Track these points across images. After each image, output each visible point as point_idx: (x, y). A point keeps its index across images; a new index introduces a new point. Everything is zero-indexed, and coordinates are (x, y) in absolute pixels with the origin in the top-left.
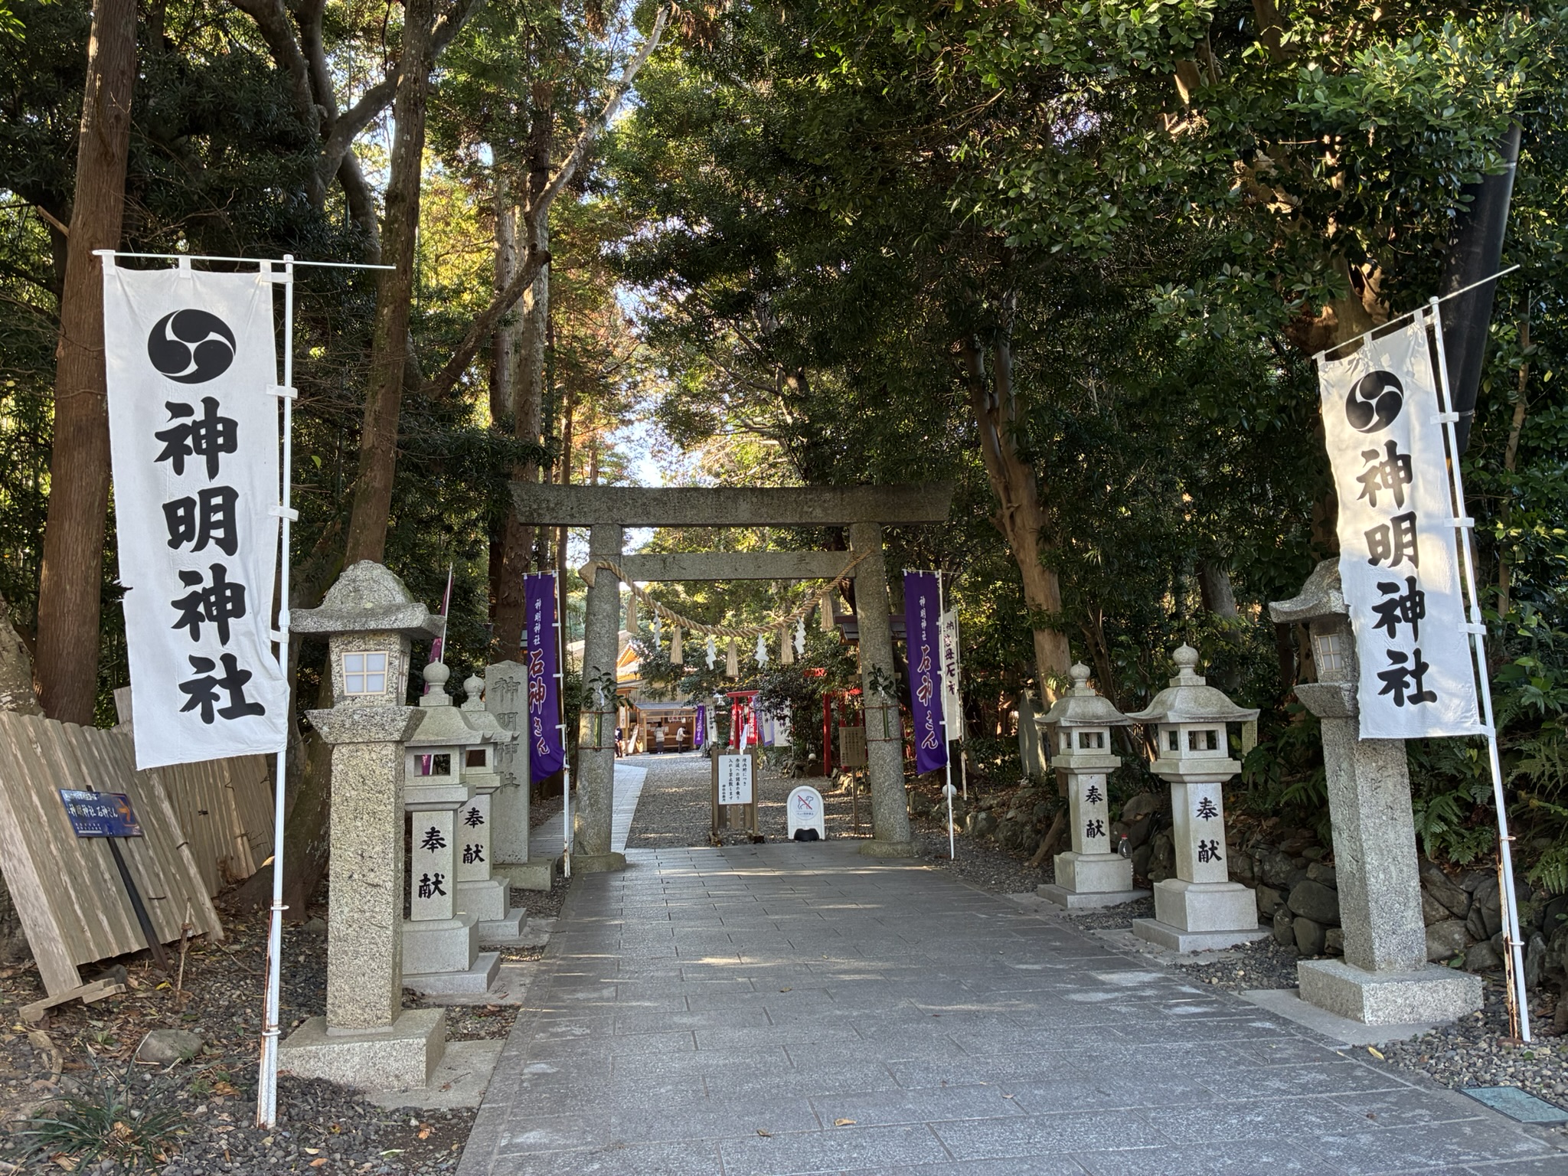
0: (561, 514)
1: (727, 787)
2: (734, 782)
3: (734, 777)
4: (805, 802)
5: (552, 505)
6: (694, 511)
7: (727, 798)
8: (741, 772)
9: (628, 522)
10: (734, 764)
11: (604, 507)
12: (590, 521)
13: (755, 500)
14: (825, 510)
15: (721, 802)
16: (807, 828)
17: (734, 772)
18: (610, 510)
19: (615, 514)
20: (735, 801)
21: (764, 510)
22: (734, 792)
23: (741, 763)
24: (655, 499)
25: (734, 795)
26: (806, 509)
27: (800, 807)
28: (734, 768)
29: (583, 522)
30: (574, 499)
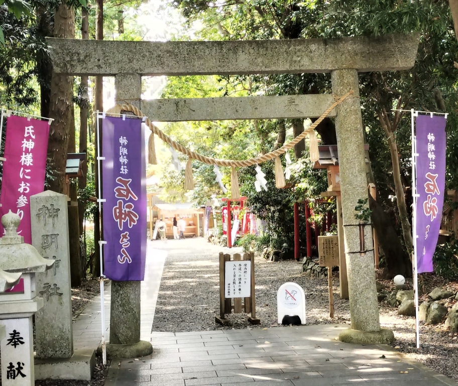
0: (90, 65)
1: (232, 285)
2: (237, 282)
3: (237, 278)
4: (290, 295)
5: (82, 58)
6: (202, 62)
7: (232, 293)
8: (242, 274)
9: (146, 71)
10: (238, 267)
11: (125, 59)
12: (115, 71)
13: (252, 51)
14: (311, 59)
15: (227, 296)
16: (292, 315)
17: (237, 274)
18: (130, 61)
19: (135, 65)
20: (237, 295)
21: (260, 60)
22: (237, 288)
23: (243, 267)
24: (168, 52)
25: (237, 290)
26: (295, 58)
27: (287, 299)
28: (237, 271)
29: (108, 72)
30: (100, 52)
